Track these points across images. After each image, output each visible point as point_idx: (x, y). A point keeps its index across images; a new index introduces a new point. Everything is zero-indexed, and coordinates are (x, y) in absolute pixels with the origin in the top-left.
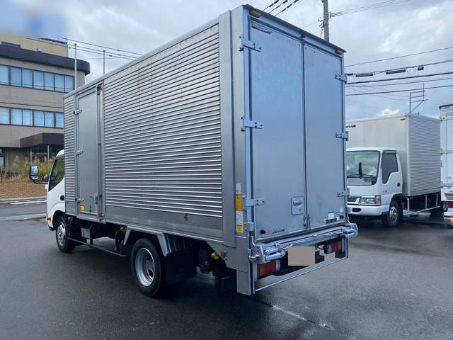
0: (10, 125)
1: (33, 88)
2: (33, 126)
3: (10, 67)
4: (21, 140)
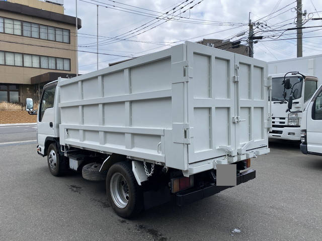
0: (23, 66)
1: (39, 39)
2: (40, 68)
4: (32, 78)
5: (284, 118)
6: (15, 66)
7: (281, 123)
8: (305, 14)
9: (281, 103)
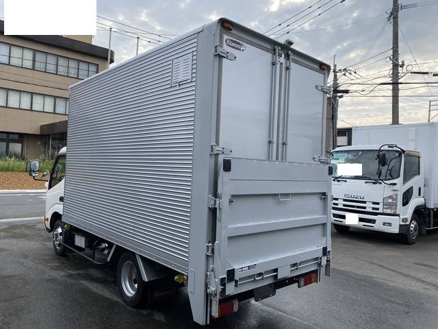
0: (31, 110)
1: (56, 74)
2: (54, 113)
3: (35, 51)
4: (41, 126)
5: (378, 204)
6: (19, 109)
7: (373, 209)
8: (402, 66)
9: (374, 183)
